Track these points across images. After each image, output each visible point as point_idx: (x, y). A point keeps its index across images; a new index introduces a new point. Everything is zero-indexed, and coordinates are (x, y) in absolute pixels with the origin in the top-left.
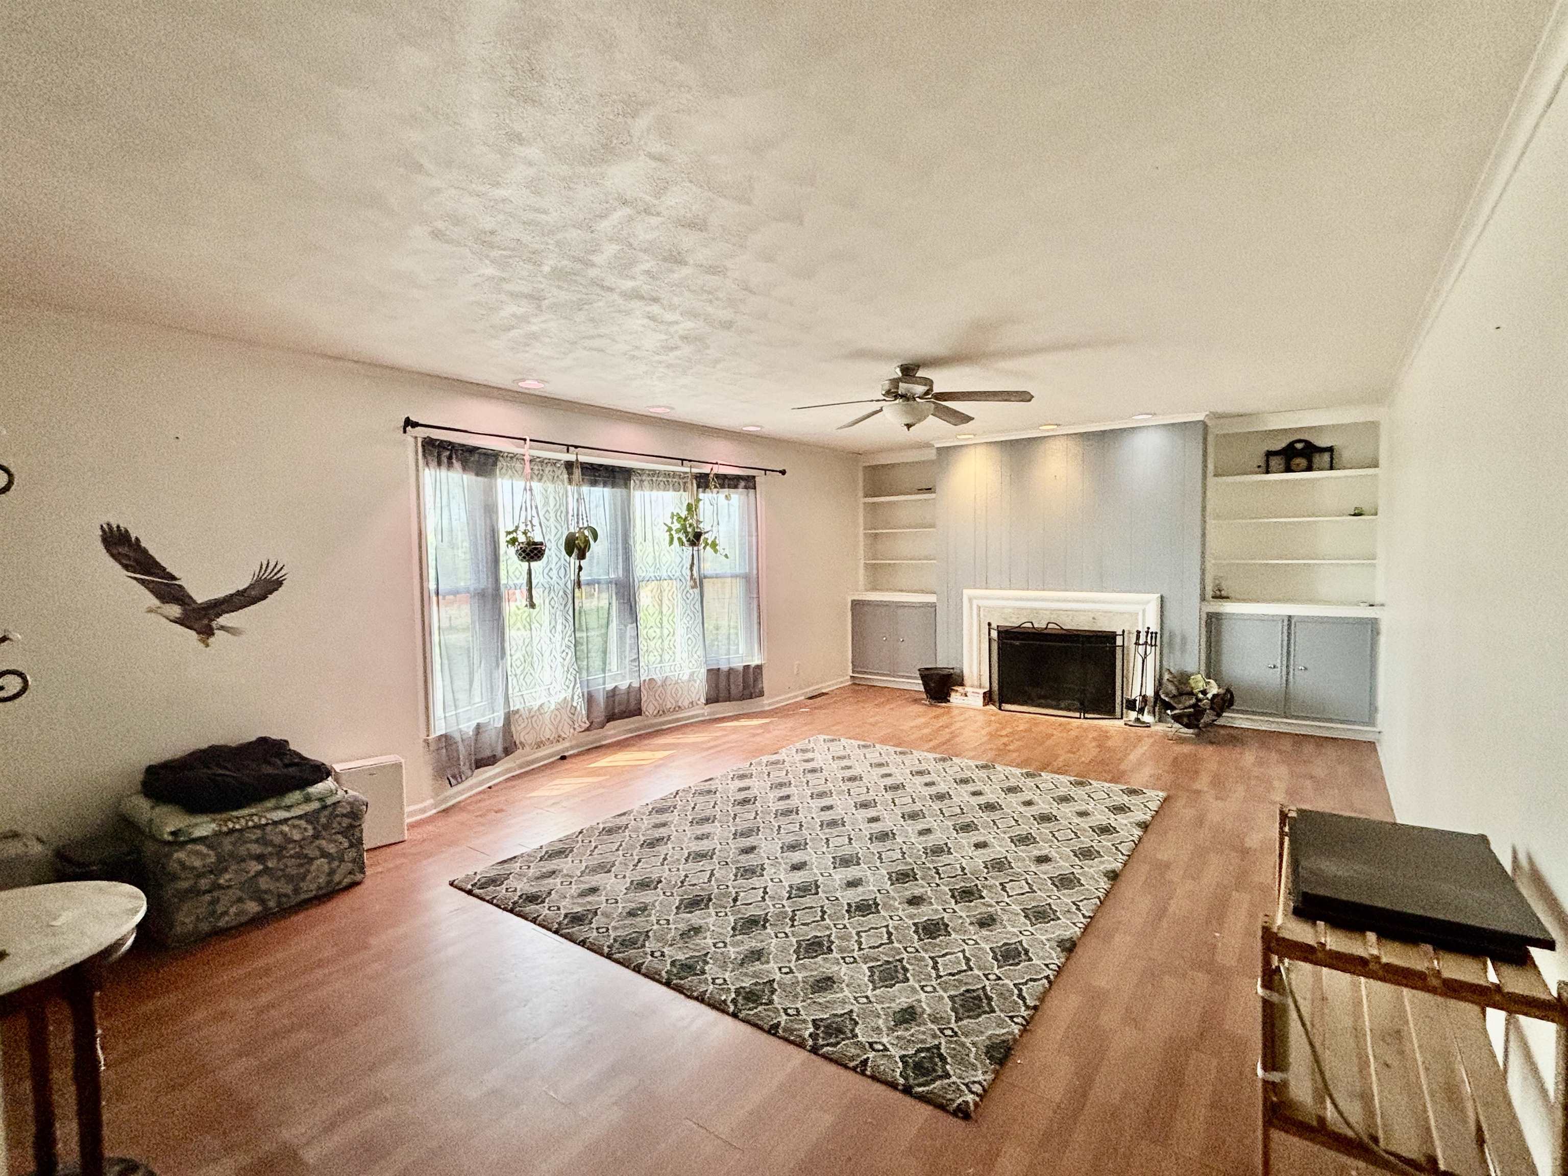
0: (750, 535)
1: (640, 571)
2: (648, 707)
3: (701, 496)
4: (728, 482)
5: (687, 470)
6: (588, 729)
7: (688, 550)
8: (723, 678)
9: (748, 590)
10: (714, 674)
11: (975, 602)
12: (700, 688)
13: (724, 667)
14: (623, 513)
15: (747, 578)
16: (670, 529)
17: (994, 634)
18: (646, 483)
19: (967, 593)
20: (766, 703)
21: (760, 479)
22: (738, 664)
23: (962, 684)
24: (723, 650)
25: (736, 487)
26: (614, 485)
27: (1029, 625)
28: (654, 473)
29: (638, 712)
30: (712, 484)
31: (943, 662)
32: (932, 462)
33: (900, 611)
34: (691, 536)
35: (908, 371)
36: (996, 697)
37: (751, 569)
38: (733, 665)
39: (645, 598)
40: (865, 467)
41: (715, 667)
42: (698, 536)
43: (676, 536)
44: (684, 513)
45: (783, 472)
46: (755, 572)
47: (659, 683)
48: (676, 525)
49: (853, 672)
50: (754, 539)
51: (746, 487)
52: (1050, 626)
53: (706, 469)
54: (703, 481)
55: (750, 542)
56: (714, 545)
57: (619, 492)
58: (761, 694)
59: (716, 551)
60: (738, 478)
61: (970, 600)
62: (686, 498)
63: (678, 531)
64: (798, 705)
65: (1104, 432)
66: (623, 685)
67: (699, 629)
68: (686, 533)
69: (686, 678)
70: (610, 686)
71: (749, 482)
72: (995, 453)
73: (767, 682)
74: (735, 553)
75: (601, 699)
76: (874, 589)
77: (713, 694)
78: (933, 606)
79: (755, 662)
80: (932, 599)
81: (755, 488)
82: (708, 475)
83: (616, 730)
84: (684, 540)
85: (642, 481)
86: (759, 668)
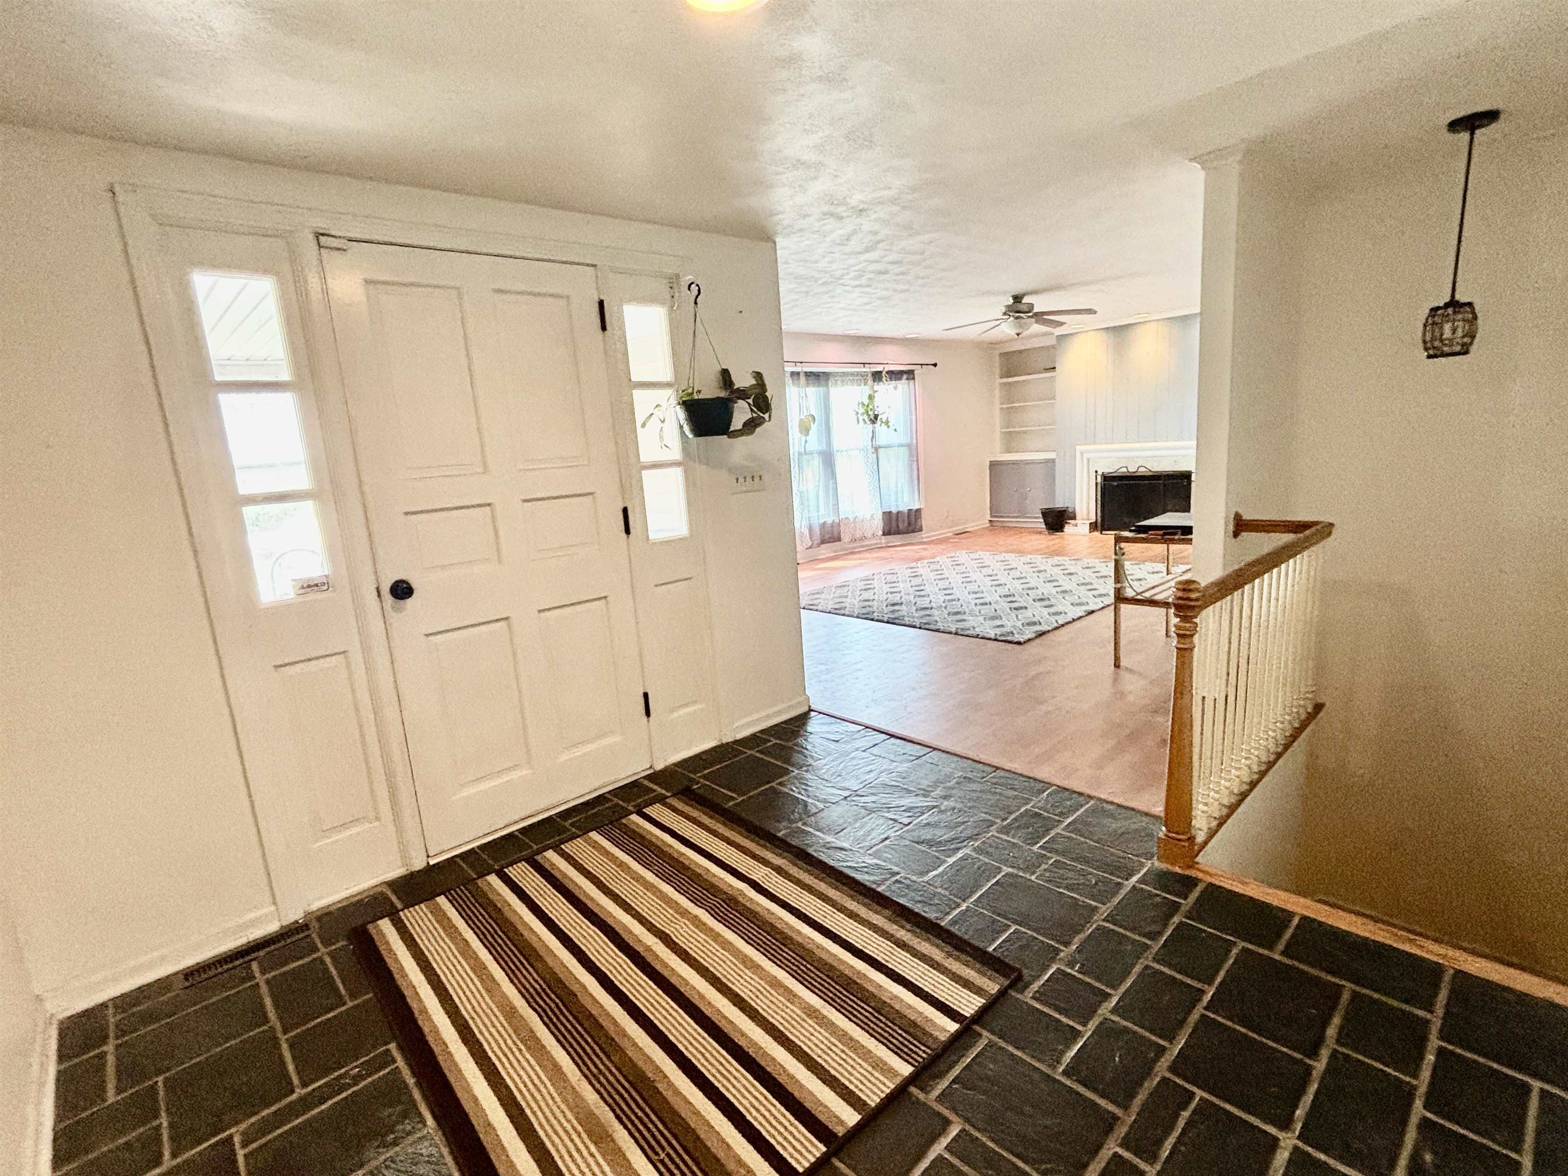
0: (911, 415)
1: (836, 444)
2: (846, 538)
3: (876, 388)
4: (895, 375)
5: (868, 370)
6: (810, 547)
7: (870, 427)
8: (894, 518)
9: (911, 455)
10: (888, 515)
11: (1085, 456)
12: (878, 524)
13: (894, 510)
14: (825, 403)
15: (909, 446)
16: (857, 413)
17: (1099, 480)
18: (839, 382)
19: (1078, 448)
20: (924, 535)
21: (918, 371)
22: (904, 508)
23: (1074, 518)
24: (893, 498)
25: (900, 379)
26: (819, 386)
27: (1125, 470)
28: (844, 374)
29: (839, 540)
30: (884, 379)
31: (1059, 504)
32: (1053, 347)
33: (1027, 466)
34: (872, 417)
35: (1017, 299)
36: (1099, 525)
37: (911, 437)
38: (901, 509)
39: (840, 463)
40: (1001, 354)
41: (888, 510)
42: (876, 417)
43: (861, 419)
44: (866, 402)
45: (935, 365)
46: (915, 441)
47: (852, 520)
48: (862, 410)
49: (992, 516)
50: (914, 418)
51: (908, 379)
52: (1140, 470)
53: (879, 368)
54: (877, 376)
55: (911, 420)
56: (887, 423)
57: (822, 390)
58: (921, 530)
59: (888, 427)
60: (902, 373)
61: (1082, 454)
62: (865, 390)
63: (863, 414)
64: (948, 538)
65: (1186, 316)
66: (829, 521)
67: (876, 483)
68: (869, 415)
69: (868, 517)
70: (822, 521)
71: (910, 374)
72: (1104, 336)
73: (925, 522)
74: (901, 429)
75: (817, 530)
76: (1009, 451)
77: (887, 529)
78: (1053, 461)
79: (916, 507)
80: (1051, 455)
81: (914, 378)
82: (881, 372)
83: (826, 551)
84: (867, 420)
85: (836, 381)
86: (918, 511)
